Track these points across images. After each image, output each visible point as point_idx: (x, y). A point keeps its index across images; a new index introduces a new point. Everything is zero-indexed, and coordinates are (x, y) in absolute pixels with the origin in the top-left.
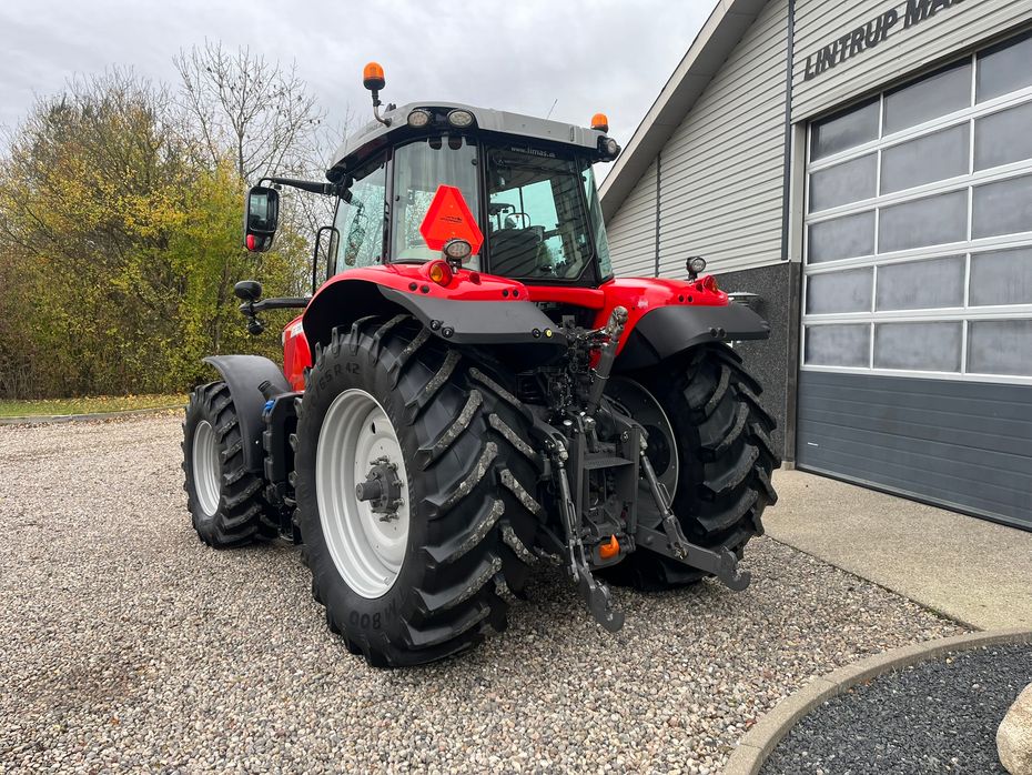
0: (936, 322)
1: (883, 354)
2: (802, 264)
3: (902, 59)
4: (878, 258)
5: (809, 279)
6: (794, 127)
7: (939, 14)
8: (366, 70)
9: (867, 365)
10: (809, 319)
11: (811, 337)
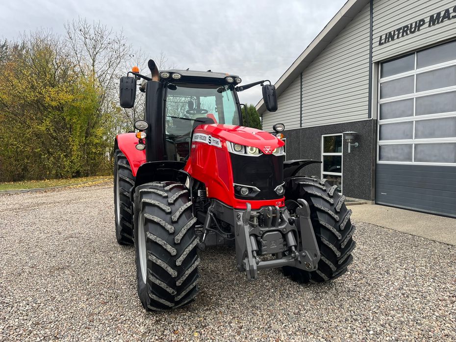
0: (445, 143)
1: (419, 156)
2: (377, 120)
3: (427, 39)
4: (415, 118)
5: (380, 126)
6: (373, 64)
7: (445, 22)
9: (411, 160)
10: (380, 143)
11: (382, 150)
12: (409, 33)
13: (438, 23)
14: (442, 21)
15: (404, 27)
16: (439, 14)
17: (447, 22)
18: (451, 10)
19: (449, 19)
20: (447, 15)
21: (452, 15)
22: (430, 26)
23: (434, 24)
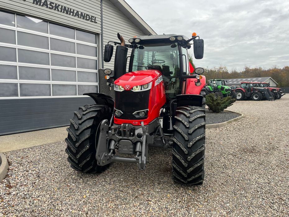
0: (43, 84)
4: (18, 64)
8: (193, 34)
9: (17, 95)
13: (40, 5)
14: (42, 6)
17: (44, 8)
18: (48, 3)
19: (47, 7)
20: (45, 4)
21: (49, 6)
22: (34, 3)
23: (37, 4)
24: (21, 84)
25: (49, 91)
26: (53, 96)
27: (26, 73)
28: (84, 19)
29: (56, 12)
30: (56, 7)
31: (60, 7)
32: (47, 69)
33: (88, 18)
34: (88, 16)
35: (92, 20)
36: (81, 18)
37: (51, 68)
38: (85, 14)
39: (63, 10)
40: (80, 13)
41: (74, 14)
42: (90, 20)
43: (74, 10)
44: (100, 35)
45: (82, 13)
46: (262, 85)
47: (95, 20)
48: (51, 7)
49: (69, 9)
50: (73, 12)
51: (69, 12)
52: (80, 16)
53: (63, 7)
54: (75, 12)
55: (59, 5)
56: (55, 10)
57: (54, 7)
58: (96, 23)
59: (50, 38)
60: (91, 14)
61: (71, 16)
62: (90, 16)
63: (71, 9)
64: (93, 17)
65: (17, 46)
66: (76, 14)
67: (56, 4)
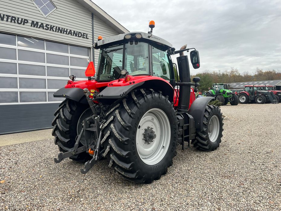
9: (18, 102)
12: (16, 22)
13: (37, 27)
14: (39, 28)
15: (13, 17)
16: (37, 23)
17: (41, 29)
18: (44, 25)
19: (43, 28)
20: (42, 26)
21: (45, 28)
22: (31, 26)
23: (34, 26)
24: (21, 92)
25: (45, 97)
26: (48, 101)
27: (25, 83)
28: (76, 36)
29: (51, 32)
30: (52, 28)
31: (55, 28)
32: (44, 79)
33: (80, 35)
34: (80, 34)
35: (84, 37)
36: (73, 35)
37: (47, 78)
38: (77, 32)
39: (57, 30)
40: (73, 32)
41: (68, 33)
42: (82, 37)
43: (67, 30)
44: (92, 49)
45: (74, 32)
46: (267, 88)
47: (87, 36)
48: (47, 28)
49: (63, 29)
50: (66, 32)
51: (63, 32)
52: (73, 34)
53: (58, 27)
54: (68, 31)
55: (54, 26)
56: (50, 30)
57: (49, 28)
58: (88, 38)
59: (46, 53)
60: (82, 32)
61: (64, 35)
62: (82, 34)
63: (64, 29)
64: (85, 34)
65: (17, 61)
66: (69, 32)
67: (51, 26)
